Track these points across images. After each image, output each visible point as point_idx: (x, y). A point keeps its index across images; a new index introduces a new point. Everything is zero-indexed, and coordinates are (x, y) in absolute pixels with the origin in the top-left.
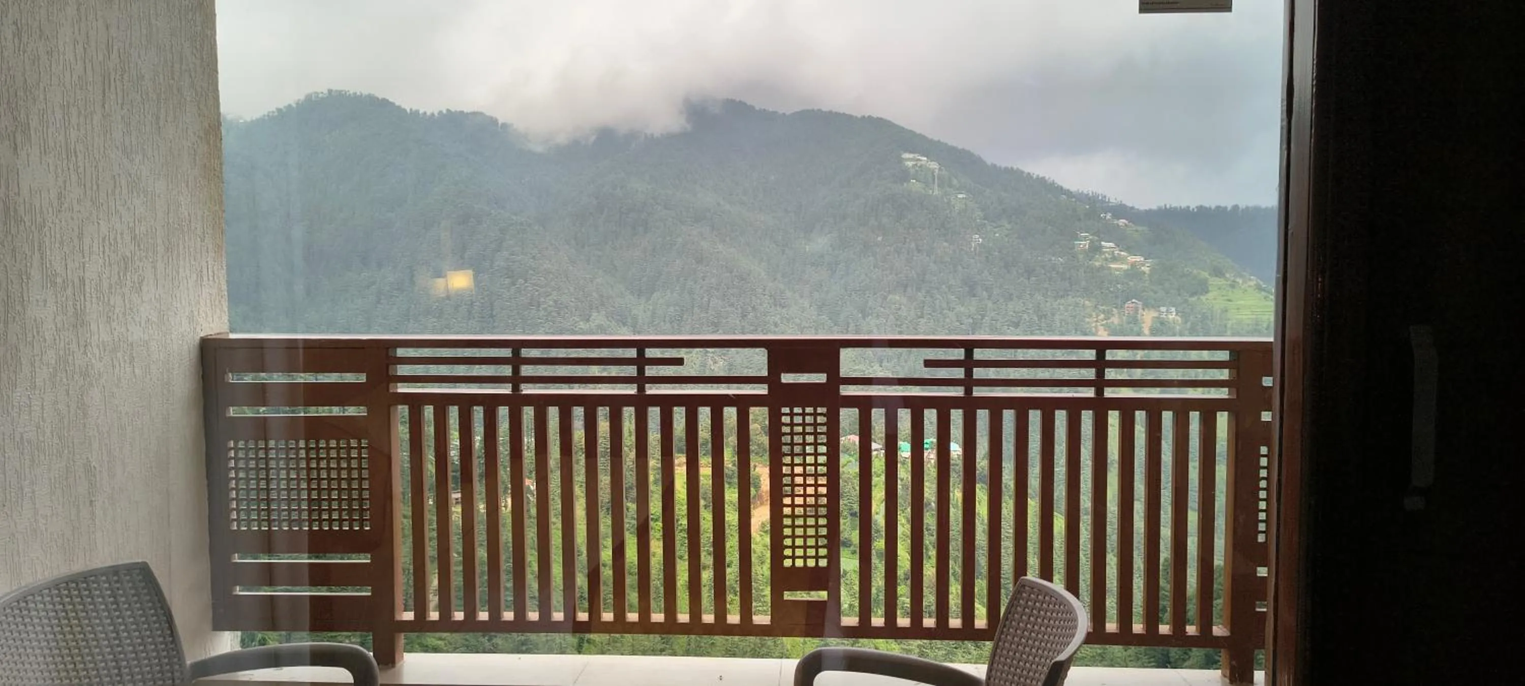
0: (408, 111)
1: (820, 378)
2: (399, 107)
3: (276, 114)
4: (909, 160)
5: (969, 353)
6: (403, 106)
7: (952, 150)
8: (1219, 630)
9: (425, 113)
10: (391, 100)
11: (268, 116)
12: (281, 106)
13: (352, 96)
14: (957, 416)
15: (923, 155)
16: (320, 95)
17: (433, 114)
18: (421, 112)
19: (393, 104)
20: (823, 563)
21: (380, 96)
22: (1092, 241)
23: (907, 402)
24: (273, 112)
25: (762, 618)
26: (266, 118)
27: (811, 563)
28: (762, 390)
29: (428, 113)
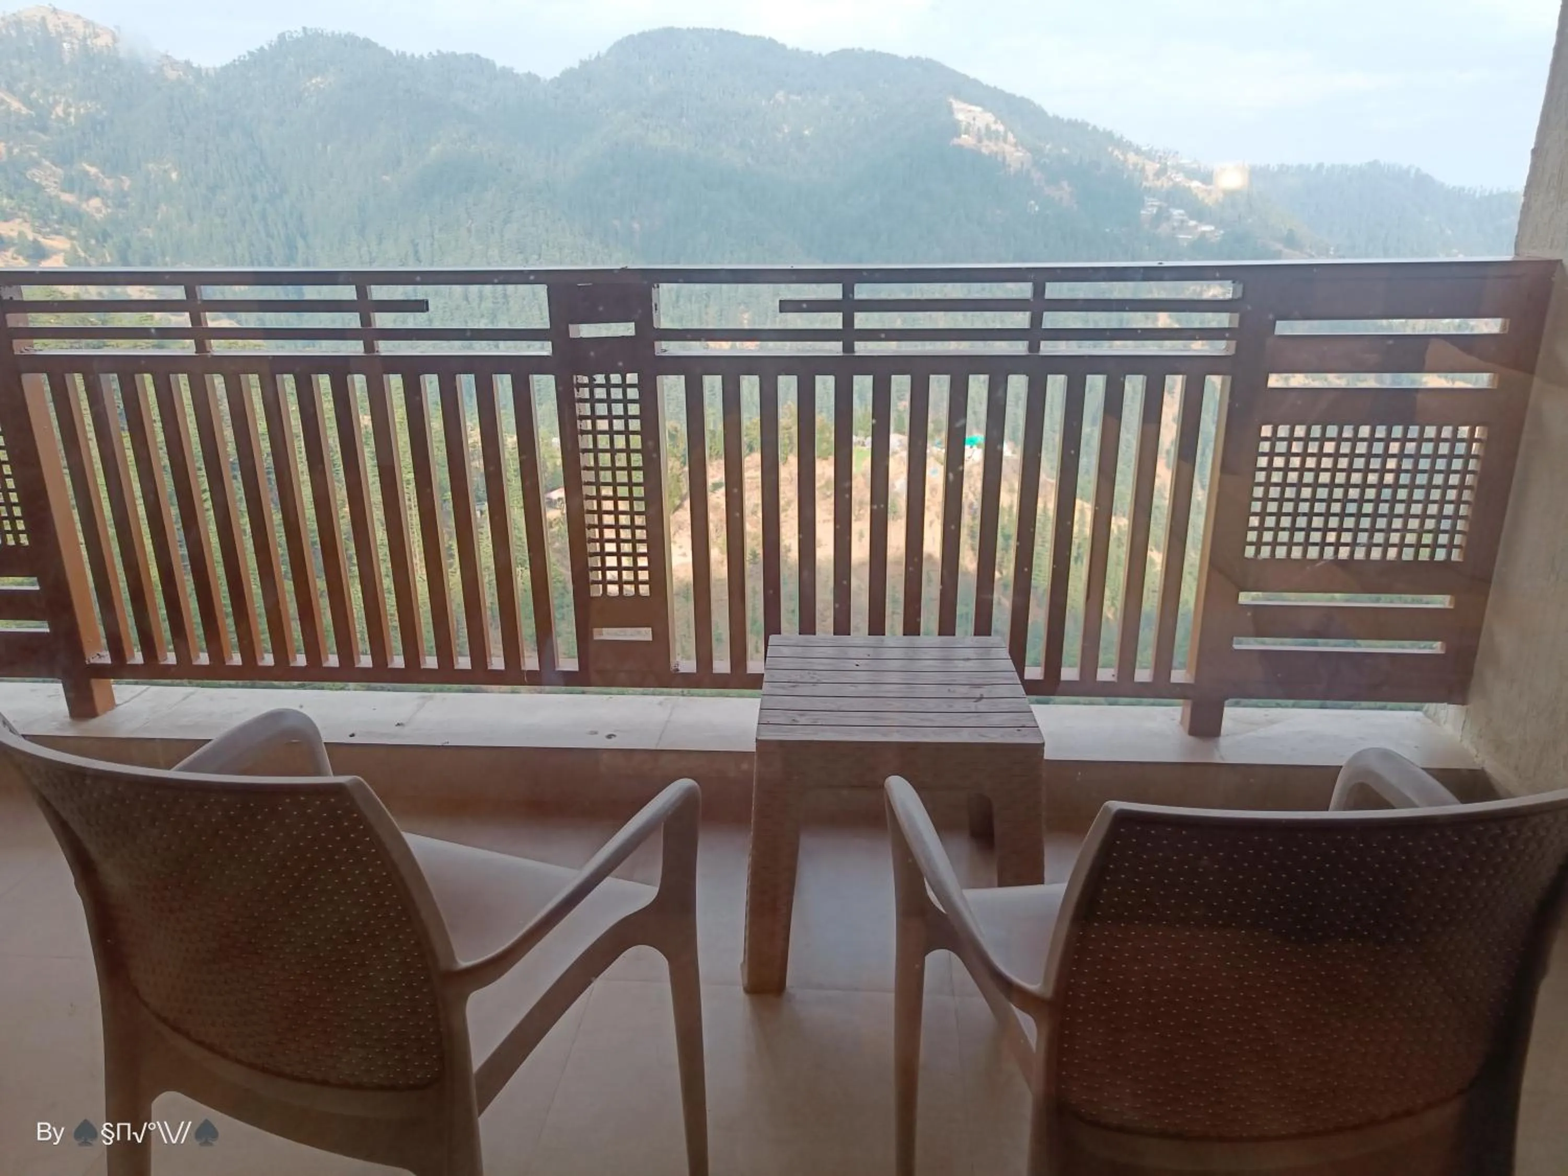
0: (394, 54)
1: (627, 329)
2: (383, 49)
3: (247, 58)
4: (962, 110)
5: (848, 291)
6: (388, 48)
7: (1009, 99)
8: (1179, 676)
9: (413, 56)
10: (373, 40)
11: (239, 60)
12: (253, 49)
13: (330, 35)
14: (825, 386)
15: (977, 105)
16: (295, 35)
17: (422, 57)
18: (408, 54)
19: (376, 45)
20: (644, 590)
21: (361, 35)
22: (1160, 208)
23: (750, 365)
24: (244, 57)
25: (568, 663)
26: (237, 63)
27: (629, 589)
28: (543, 349)
29: (417, 56)
